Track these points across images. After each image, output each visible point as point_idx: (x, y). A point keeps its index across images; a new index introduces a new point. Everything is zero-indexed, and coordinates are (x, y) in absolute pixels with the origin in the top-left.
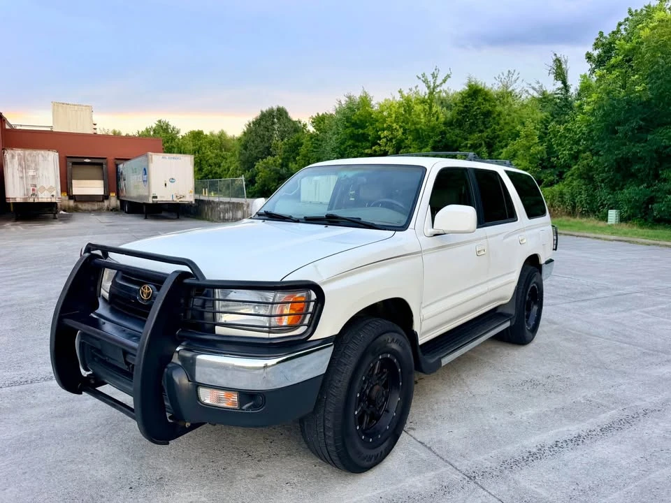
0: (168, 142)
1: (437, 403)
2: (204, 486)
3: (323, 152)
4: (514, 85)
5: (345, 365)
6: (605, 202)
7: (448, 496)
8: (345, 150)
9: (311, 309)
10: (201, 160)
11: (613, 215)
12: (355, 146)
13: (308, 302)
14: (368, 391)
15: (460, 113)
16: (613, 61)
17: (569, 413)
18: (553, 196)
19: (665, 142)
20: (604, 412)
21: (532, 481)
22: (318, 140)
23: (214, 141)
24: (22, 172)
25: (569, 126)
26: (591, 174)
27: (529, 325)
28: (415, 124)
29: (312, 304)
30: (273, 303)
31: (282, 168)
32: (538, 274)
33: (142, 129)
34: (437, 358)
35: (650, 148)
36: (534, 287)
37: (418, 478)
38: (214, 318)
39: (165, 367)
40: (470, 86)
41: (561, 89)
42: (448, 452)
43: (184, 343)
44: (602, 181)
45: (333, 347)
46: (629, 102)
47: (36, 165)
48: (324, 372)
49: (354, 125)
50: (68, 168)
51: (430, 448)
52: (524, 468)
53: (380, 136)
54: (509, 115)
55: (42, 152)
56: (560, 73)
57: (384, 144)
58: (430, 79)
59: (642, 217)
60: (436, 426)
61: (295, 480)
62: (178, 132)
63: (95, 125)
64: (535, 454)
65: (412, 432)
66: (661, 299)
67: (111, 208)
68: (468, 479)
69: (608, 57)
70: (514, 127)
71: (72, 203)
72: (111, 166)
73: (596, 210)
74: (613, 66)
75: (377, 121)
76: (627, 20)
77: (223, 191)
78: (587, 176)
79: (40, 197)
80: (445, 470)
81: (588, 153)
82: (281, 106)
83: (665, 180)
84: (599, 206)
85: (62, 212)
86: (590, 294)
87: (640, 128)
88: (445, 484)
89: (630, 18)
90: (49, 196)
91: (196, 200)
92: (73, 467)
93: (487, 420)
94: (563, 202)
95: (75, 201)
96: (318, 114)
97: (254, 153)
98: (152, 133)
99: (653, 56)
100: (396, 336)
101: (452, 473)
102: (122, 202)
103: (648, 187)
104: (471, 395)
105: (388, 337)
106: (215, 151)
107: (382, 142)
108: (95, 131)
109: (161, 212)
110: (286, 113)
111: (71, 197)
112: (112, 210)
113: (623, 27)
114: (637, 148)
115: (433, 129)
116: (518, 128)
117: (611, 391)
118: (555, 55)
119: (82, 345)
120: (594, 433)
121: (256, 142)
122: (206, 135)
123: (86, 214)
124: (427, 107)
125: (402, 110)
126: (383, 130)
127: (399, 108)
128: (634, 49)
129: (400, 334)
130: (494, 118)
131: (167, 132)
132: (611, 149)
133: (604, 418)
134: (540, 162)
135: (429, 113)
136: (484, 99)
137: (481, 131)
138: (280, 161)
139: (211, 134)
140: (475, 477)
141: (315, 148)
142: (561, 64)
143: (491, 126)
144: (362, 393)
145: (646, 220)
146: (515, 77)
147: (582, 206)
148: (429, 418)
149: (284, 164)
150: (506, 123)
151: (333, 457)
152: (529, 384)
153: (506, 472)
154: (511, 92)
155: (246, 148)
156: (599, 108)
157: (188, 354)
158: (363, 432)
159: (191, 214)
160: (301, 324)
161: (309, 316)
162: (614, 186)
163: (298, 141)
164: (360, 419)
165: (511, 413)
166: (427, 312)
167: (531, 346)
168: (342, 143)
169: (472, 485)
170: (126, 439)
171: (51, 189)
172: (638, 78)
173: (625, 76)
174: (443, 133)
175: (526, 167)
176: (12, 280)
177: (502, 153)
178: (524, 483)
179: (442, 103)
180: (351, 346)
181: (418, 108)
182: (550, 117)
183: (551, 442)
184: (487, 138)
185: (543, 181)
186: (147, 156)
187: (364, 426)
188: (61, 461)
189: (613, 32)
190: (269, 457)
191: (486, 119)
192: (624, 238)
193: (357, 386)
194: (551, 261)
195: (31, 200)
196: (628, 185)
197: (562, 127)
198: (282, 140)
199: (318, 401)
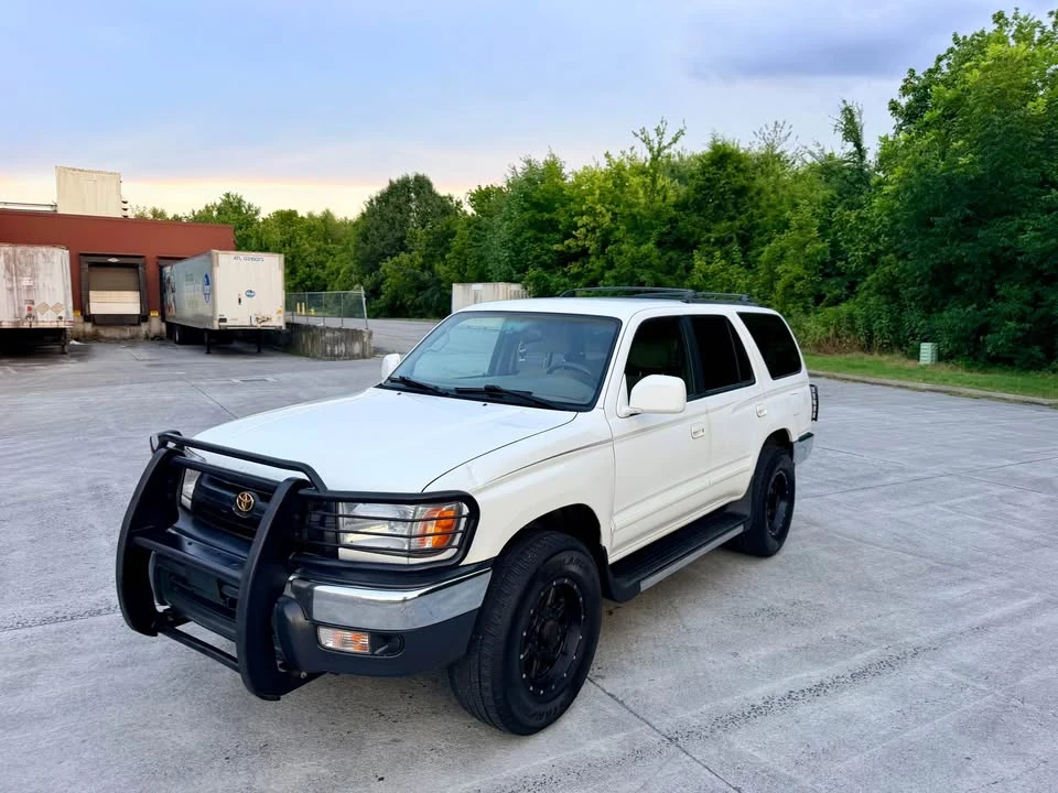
0: (241, 228)
1: (636, 642)
2: (323, 754)
3: (488, 249)
4: (784, 144)
5: (507, 595)
6: (917, 331)
7: (639, 763)
8: (523, 244)
9: (462, 527)
10: (294, 258)
11: (927, 350)
12: (538, 240)
13: (458, 517)
14: (538, 629)
15: (699, 189)
16: (927, 116)
17: (813, 653)
18: (839, 323)
19: (1003, 242)
20: (861, 651)
21: (751, 742)
22: (480, 229)
23: (314, 226)
24: (11, 280)
25: (864, 213)
26: (895, 287)
27: (773, 529)
28: (630, 206)
29: (464, 520)
30: (413, 521)
31: (423, 271)
32: (786, 457)
33: (200, 207)
34: (635, 580)
35: (982, 249)
36: (781, 475)
37: (603, 741)
38: (337, 539)
39: (276, 602)
40: (715, 148)
41: (854, 154)
42: (645, 707)
43: (298, 571)
44: (913, 298)
45: (490, 573)
46: (949, 180)
47: (33, 270)
48: (480, 605)
49: (537, 206)
50: (83, 274)
51: (622, 702)
52: (743, 727)
53: (576, 223)
54: (775, 192)
55: (44, 249)
56: (852, 132)
57: (582, 237)
58: (653, 136)
59: (970, 354)
60: (632, 672)
61: (443, 746)
62: (257, 212)
63: (125, 202)
64: (759, 708)
65: (599, 681)
66: (973, 486)
67: (151, 335)
68: (667, 741)
69: (922, 108)
70: (782, 212)
71: (89, 327)
72: (152, 268)
73: (903, 344)
74: (927, 124)
75: (571, 200)
76: (951, 50)
77: (329, 306)
78: (890, 290)
79: (40, 319)
80: (639, 729)
81: (891, 255)
82: (421, 173)
83: (1004, 299)
84: (909, 336)
85: (74, 342)
86: (875, 478)
87: (967, 220)
88: (637, 748)
89: (956, 48)
90: (55, 318)
91: (287, 324)
92: (148, 733)
93: (702, 664)
94: (853, 329)
95: (95, 324)
96: (480, 188)
97: (379, 246)
98: (215, 213)
99: (986, 112)
100: (576, 555)
101: (649, 734)
102: (171, 327)
103: (979, 309)
104: (685, 630)
105: (565, 556)
106: (317, 243)
107: (580, 233)
108: (125, 213)
109: (231, 342)
110: (430, 184)
111: (88, 318)
112: (153, 339)
113: (945, 62)
114: (963, 251)
115: (658, 214)
116: (787, 214)
117: (875, 623)
118: (844, 101)
119: (157, 570)
120: (843, 680)
121: (382, 231)
122: (302, 218)
123: (112, 346)
124: (648, 180)
125: (610, 184)
126: (582, 214)
127: (605, 180)
128: (958, 99)
129: (582, 551)
130: (751, 199)
131: (240, 213)
132: (925, 249)
133: (859, 660)
134: (821, 267)
135: (652, 189)
136: (736, 168)
137: (732, 219)
138: (421, 260)
139: (310, 215)
140: (677, 739)
141: (475, 239)
142: (853, 116)
143: (747, 210)
144: (530, 629)
145: (976, 359)
146: (785, 132)
147: (883, 337)
148: (625, 662)
149: (427, 265)
150: (769, 206)
151: (491, 715)
152: (766, 614)
153: (719, 732)
154: (779, 156)
155: (365, 238)
156: (906, 189)
157: (304, 585)
158: (531, 681)
159: (280, 345)
160: (449, 546)
161: (459, 535)
162: (930, 307)
163: (449, 228)
164: (527, 666)
165: (735, 654)
166: (619, 520)
167: (777, 558)
168: (518, 235)
169: (673, 748)
170: (214, 696)
171: (56, 308)
172: (964, 145)
173: (944, 142)
174: (673, 221)
175: (798, 275)
176: (18, 461)
177: (762, 252)
178: (738, 746)
179: (673, 171)
180: (515, 570)
181: (635, 181)
182: (836, 196)
183: (783, 693)
184: (741, 228)
185: (824, 296)
186: (210, 255)
187: (533, 673)
188: (130, 725)
189: (930, 71)
190: (408, 717)
191: (740, 200)
192: (944, 388)
193: (523, 622)
194: (809, 435)
195: (26, 325)
196: (950, 305)
197: (854, 214)
198: (423, 227)
199: (472, 642)
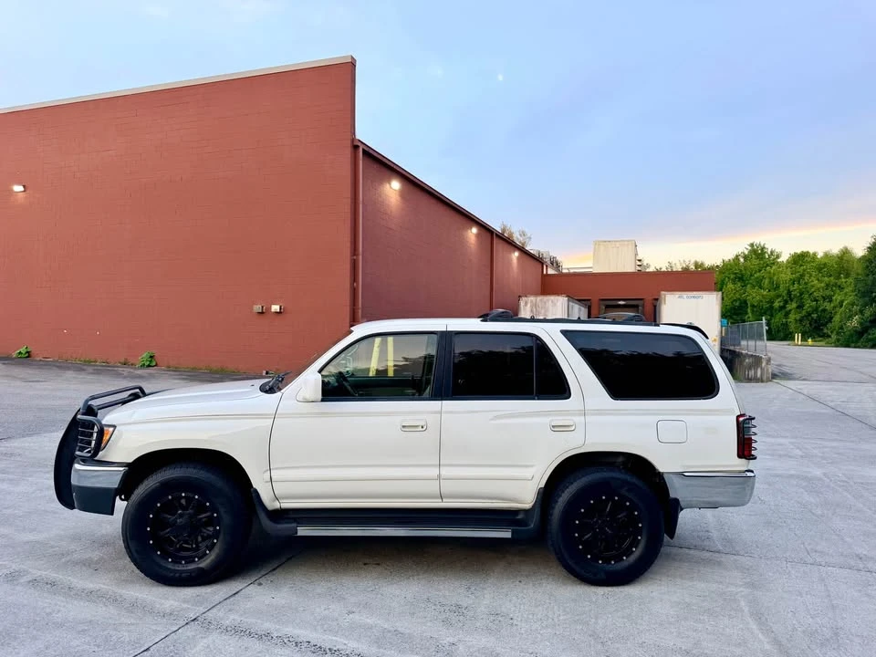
23: (827, 264)
34: (294, 525)
45: (125, 471)
47: (545, 311)
48: (116, 487)
50: (601, 312)
51: (231, 597)
55: (552, 297)
60: (278, 591)
62: (778, 257)
65: (253, 585)
72: (649, 308)
98: (742, 260)
106: (826, 279)
108: (639, 269)
131: (763, 258)
148: (289, 585)
166: (278, 475)
